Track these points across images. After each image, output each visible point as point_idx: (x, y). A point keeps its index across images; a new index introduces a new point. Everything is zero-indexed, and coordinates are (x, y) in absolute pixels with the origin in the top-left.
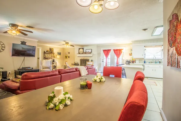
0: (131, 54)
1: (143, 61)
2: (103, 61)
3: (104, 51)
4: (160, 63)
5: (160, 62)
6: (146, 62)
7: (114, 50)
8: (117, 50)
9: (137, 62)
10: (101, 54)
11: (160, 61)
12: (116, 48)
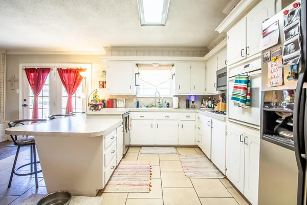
0: (103, 85)
1: (135, 101)
2: (25, 103)
3: (29, 71)
4: (168, 107)
5: (168, 104)
6: (140, 105)
7: (61, 71)
8: (68, 71)
9: (121, 104)
10: (18, 81)
11: (168, 101)
12: (65, 66)
